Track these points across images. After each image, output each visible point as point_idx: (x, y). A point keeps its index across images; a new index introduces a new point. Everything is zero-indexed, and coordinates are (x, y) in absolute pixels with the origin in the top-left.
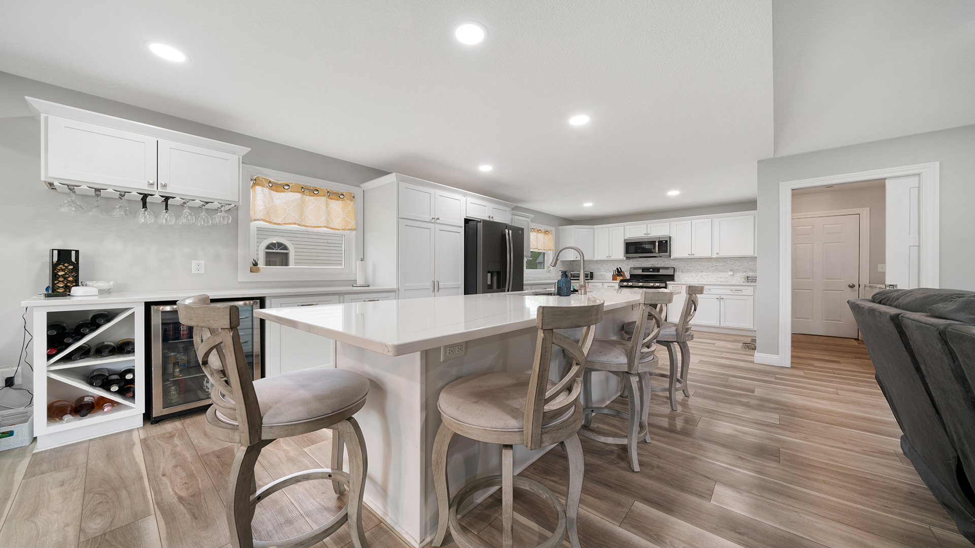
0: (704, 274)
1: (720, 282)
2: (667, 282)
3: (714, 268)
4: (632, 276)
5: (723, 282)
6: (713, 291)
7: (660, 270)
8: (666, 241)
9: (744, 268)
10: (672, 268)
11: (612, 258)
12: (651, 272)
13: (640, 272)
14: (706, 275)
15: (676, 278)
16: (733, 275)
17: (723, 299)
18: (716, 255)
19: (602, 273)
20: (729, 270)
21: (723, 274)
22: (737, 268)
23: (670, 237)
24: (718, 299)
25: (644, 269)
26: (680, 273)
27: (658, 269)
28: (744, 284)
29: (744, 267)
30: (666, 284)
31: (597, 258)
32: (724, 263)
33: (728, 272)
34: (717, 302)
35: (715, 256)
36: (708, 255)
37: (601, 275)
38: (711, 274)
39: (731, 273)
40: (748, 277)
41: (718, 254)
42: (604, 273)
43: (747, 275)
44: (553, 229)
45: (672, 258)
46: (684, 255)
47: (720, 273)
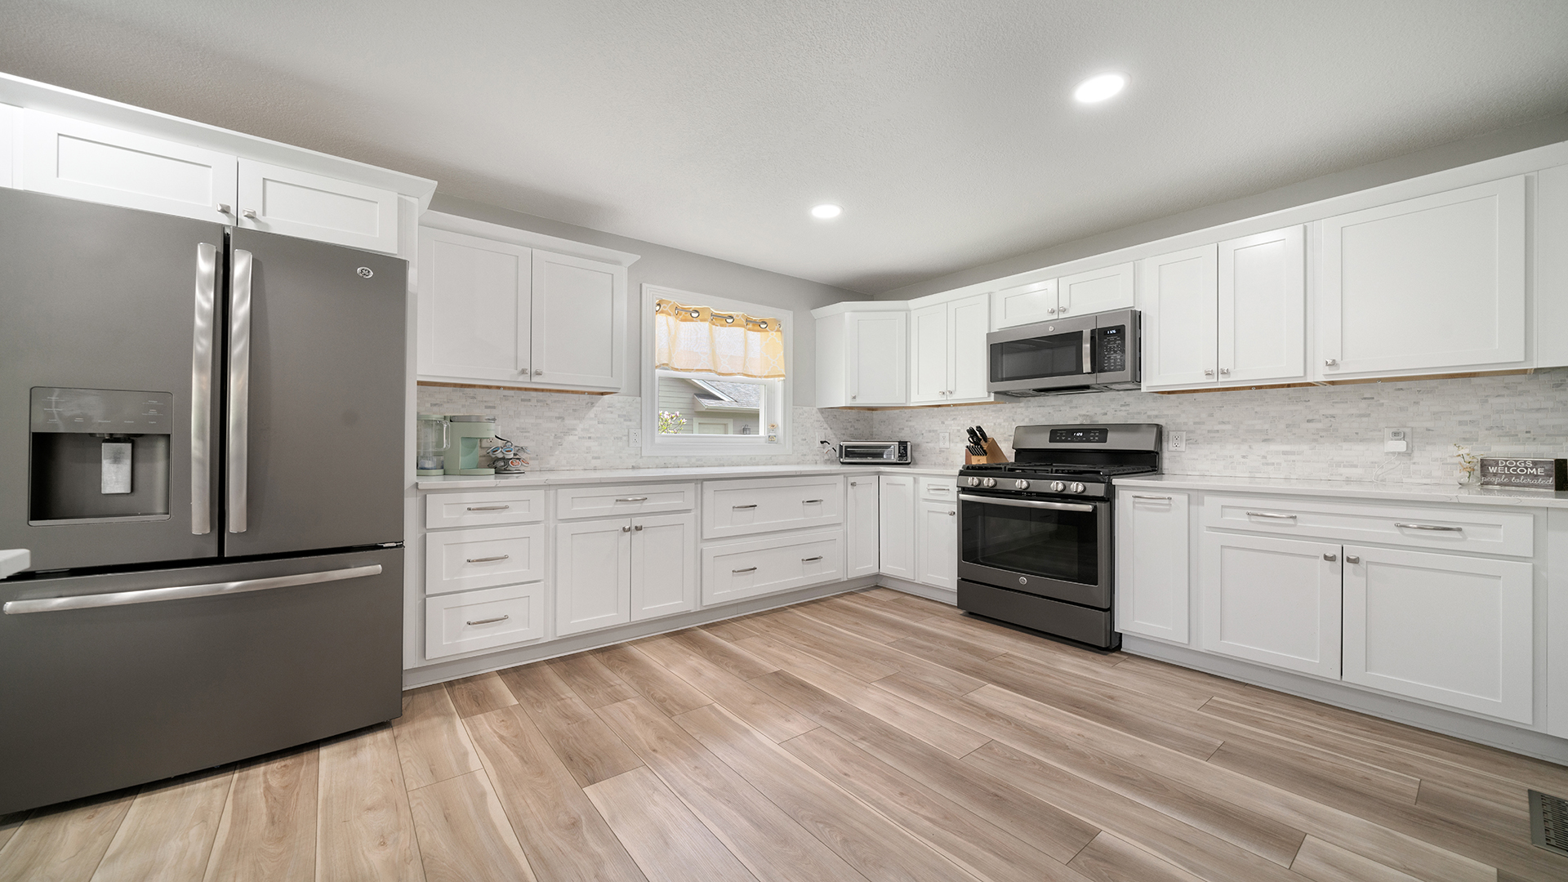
0: (1273, 447)
1: (1348, 481)
2: (1115, 481)
3: (1319, 425)
4: (1020, 453)
5: (1360, 481)
6: (1308, 525)
7: (1110, 435)
8: (1120, 330)
9: (1461, 423)
10: (1149, 425)
11: (955, 396)
12: (1080, 440)
13: (1043, 442)
14: (1285, 453)
15: (1167, 462)
16: (1408, 454)
17: (1356, 561)
18: (1328, 371)
19: (941, 445)
20: (1388, 432)
21: (1359, 448)
22: (1429, 425)
23: (1137, 318)
24: (1332, 559)
25: (1056, 433)
26: (1183, 447)
27: (1102, 432)
28: (1465, 496)
29: (1467, 418)
30: (1111, 491)
31: (916, 400)
32: (1363, 404)
33: (1382, 441)
34: (1330, 572)
35: (1319, 374)
36: (1288, 369)
37: (941, 451)
38: (1305, 447)
39: (1401, 446)
40: (1484, 464)
41: (1334, 364)
42: (947, 445)
43: (1480, 454)
44: (787, 317)
45: (1144, 389)
46: (1192, 376)
47: (1346, 446)
